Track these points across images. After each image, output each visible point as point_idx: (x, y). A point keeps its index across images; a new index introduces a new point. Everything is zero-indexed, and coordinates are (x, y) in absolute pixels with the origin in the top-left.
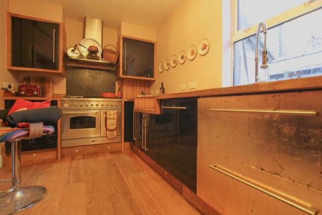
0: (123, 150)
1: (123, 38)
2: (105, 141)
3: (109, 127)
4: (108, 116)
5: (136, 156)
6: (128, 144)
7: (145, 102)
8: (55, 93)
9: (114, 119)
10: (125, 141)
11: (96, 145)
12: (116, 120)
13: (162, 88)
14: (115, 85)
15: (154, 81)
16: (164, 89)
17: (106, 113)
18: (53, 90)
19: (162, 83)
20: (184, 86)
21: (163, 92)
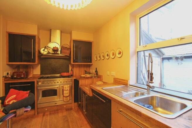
0: (73, 108)
1: (73, 40)
2: (63, 103)
3: (65, 95)
4: (64, 89)
6: (76, 103)
8: (34, 74)
9: (67, 90)
10: (75, 102)
11: (57, 105)
12: (69, 91)
13: (96, 71)
14: (69, 67)
15: (92, 65)
16: (97, 72)
17: (63, 87)
18: (33, 72)
19: (96, 68)
20: (108, 73)
21: (97, 74)
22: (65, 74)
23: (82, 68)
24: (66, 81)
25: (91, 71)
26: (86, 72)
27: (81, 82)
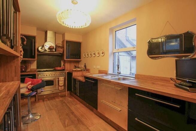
0: (66, 95)
1: (66, 41)
2: (58, 91)
3: (60, 85)
4: (60, 80)
5: (73, 98)
6: (69, 92)
7: (78, 73)
9: (62, 81)
10: (68, 90)
11: (54, 93)
13: (85, 66)
14: (61, 63)
15: (81, 61)
17: (59, 79)
19: (85, 64)
20: (95, 67)
21: (86, 68)
22: (59, 68)
23: (72, 64)
25: (80, 66)
26: (76, 67)
27: (75, 74)
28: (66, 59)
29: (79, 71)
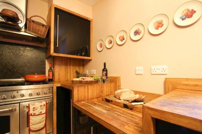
3: (33, 127)
4: (31, 112)
7: (88, 90)
9: (41, 114)
12: (44, 115)
13: (105, 70)
16: (107, 71)
17: (28, 107)
19: (105, 64)
21: (106, 74)
22: (36, 77)
23: (71, 67)
24: (37, 91)
27: (78, 94)
28: (55, 52)
29: (91, 83)
